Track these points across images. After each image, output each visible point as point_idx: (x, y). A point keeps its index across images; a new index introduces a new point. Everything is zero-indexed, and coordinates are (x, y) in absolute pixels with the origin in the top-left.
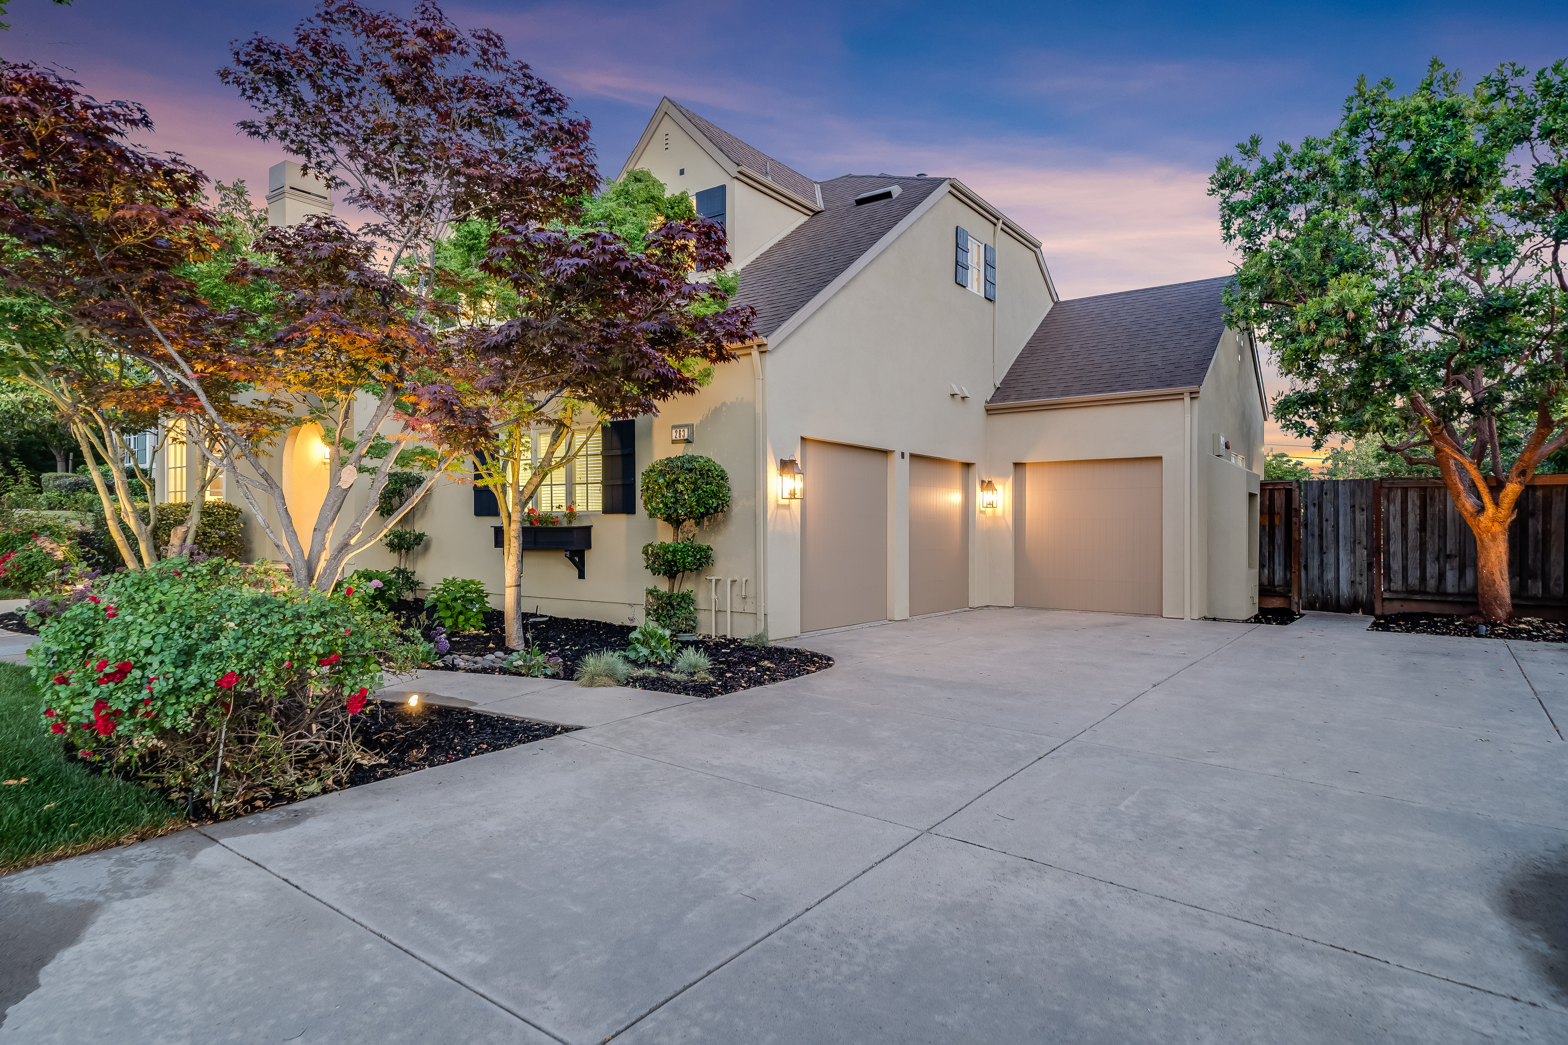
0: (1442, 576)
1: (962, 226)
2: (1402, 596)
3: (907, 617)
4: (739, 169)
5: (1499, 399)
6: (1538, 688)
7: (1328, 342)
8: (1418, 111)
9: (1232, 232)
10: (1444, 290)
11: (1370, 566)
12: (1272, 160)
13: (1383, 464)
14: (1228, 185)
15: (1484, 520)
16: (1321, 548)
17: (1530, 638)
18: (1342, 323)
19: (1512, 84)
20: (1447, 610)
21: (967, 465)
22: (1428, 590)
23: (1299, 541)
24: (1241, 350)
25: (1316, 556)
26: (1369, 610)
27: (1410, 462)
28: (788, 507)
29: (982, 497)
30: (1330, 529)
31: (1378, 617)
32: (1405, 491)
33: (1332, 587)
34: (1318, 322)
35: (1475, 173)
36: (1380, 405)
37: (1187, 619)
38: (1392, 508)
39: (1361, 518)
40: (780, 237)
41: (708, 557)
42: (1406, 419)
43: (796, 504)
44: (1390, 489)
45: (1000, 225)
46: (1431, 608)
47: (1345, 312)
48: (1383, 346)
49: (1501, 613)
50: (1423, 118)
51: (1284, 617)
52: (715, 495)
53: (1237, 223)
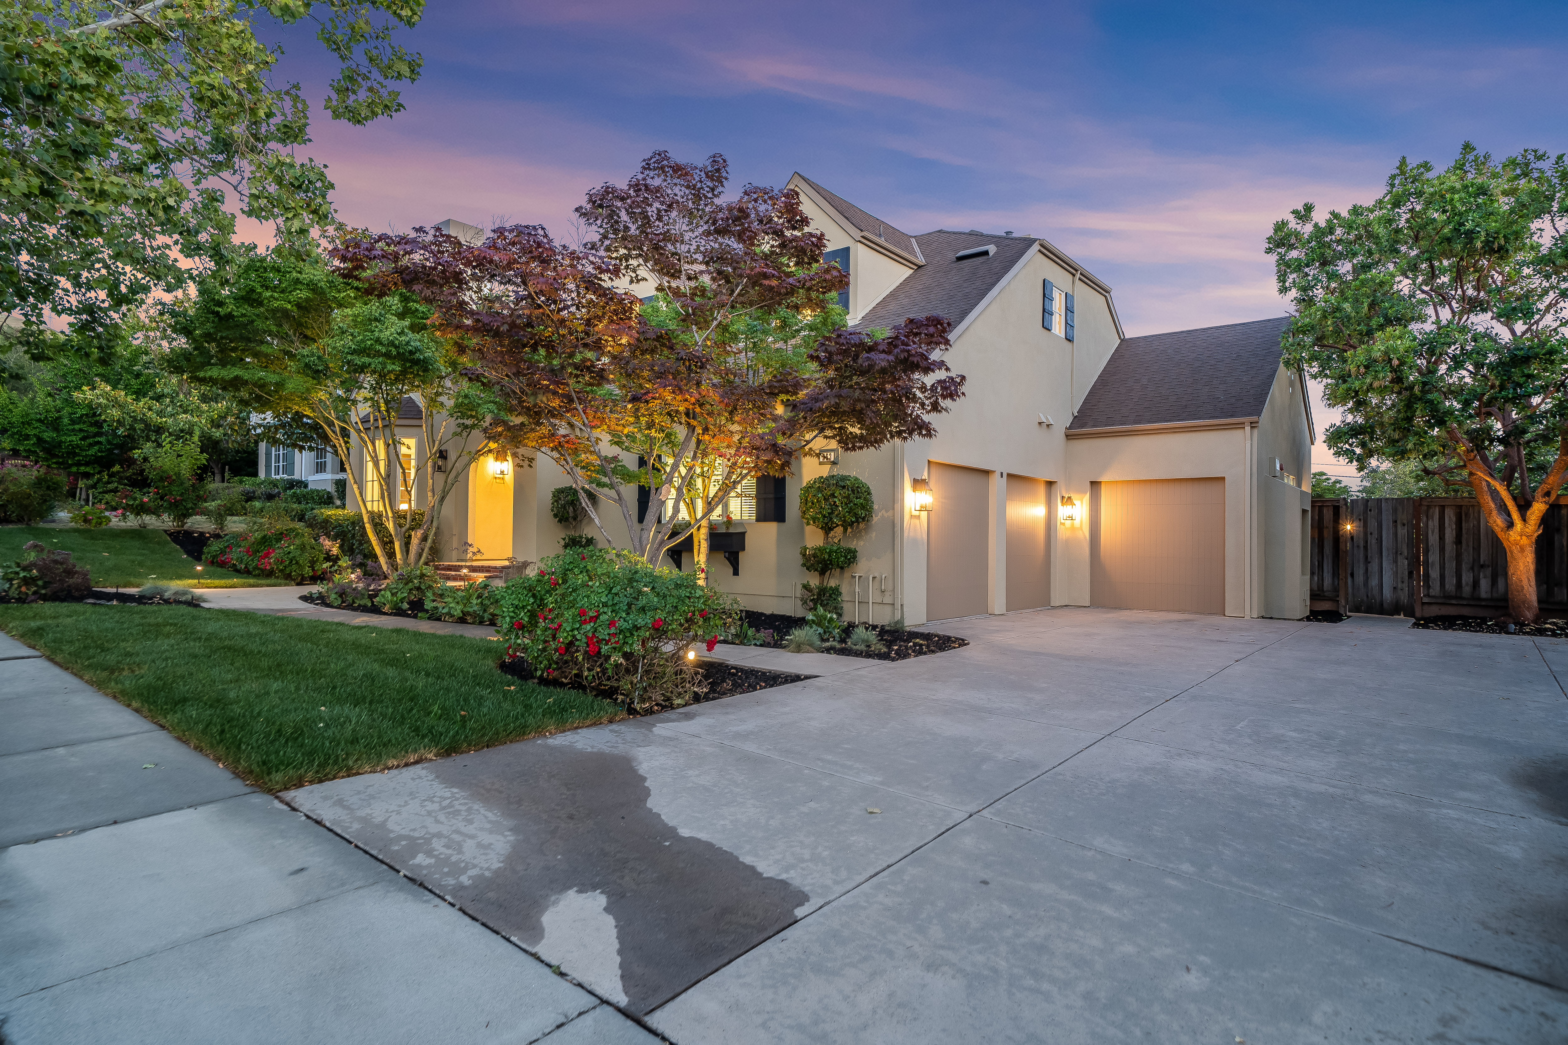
0: (1476, 584)
1: (1048, 278)
2: (1439, 601)
3: (1004, 611)
4: (863, 234)
5: (1524, 432)
6: (1554, 668)
7: (1376, 384)
8: (1453, 190)
9: (1287, 284)
10: (1475, 341)
11: (1410, 573)
12: (1323, 224)
13: (1421, 484)
14: (1284, 245)
15: (1513, 535)
16: (1366, 557)
17: (1554, 635)
18: (1388, 368)
19: (1534, 166)
20: (1481, 613)
21: (1050, 484)
22: (1464, 595)
23: (1346, 551)
24: (1292, 384)
25: (1362, 565)
26: (1410, 613)
27: (1447, 482)
28: (918, 517)
29: (1063, 511)
30: (1374, 541)
31: (1418, 619)
32: (1443, 508)
33: (1376, 592)
34: (1367, 367)
35: (1502, 242)
36: (1421, 436)
37: (1247, 617)
38: (1430, 523)
39: (1402, 532)
40: (891, 289)
41: (855, 557)
42: (1444, 447)
43: (924, 515)
44: (1429, 507)
45: (1078, 275)
46: (1466, 611)
47: (1390, 360)
48: (1423, 387)
49: (1529, 615)
50: (1456, 196)
51: (1334, 617)
52: (863, 507)
53: (1292, 277)
